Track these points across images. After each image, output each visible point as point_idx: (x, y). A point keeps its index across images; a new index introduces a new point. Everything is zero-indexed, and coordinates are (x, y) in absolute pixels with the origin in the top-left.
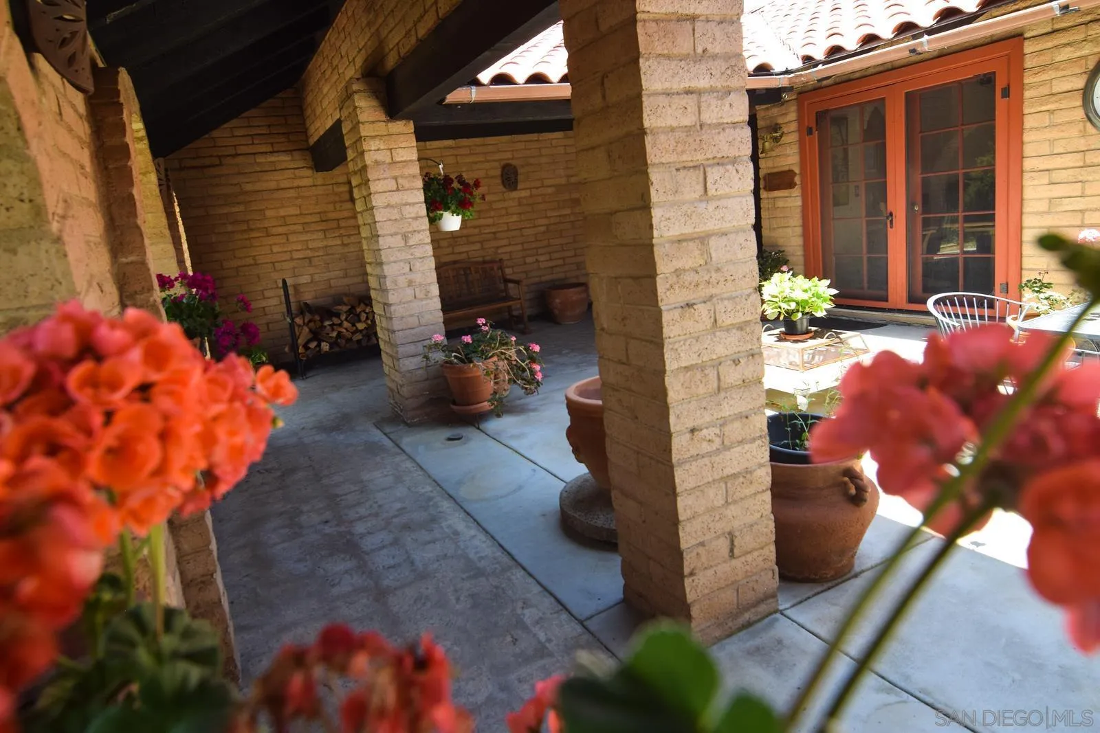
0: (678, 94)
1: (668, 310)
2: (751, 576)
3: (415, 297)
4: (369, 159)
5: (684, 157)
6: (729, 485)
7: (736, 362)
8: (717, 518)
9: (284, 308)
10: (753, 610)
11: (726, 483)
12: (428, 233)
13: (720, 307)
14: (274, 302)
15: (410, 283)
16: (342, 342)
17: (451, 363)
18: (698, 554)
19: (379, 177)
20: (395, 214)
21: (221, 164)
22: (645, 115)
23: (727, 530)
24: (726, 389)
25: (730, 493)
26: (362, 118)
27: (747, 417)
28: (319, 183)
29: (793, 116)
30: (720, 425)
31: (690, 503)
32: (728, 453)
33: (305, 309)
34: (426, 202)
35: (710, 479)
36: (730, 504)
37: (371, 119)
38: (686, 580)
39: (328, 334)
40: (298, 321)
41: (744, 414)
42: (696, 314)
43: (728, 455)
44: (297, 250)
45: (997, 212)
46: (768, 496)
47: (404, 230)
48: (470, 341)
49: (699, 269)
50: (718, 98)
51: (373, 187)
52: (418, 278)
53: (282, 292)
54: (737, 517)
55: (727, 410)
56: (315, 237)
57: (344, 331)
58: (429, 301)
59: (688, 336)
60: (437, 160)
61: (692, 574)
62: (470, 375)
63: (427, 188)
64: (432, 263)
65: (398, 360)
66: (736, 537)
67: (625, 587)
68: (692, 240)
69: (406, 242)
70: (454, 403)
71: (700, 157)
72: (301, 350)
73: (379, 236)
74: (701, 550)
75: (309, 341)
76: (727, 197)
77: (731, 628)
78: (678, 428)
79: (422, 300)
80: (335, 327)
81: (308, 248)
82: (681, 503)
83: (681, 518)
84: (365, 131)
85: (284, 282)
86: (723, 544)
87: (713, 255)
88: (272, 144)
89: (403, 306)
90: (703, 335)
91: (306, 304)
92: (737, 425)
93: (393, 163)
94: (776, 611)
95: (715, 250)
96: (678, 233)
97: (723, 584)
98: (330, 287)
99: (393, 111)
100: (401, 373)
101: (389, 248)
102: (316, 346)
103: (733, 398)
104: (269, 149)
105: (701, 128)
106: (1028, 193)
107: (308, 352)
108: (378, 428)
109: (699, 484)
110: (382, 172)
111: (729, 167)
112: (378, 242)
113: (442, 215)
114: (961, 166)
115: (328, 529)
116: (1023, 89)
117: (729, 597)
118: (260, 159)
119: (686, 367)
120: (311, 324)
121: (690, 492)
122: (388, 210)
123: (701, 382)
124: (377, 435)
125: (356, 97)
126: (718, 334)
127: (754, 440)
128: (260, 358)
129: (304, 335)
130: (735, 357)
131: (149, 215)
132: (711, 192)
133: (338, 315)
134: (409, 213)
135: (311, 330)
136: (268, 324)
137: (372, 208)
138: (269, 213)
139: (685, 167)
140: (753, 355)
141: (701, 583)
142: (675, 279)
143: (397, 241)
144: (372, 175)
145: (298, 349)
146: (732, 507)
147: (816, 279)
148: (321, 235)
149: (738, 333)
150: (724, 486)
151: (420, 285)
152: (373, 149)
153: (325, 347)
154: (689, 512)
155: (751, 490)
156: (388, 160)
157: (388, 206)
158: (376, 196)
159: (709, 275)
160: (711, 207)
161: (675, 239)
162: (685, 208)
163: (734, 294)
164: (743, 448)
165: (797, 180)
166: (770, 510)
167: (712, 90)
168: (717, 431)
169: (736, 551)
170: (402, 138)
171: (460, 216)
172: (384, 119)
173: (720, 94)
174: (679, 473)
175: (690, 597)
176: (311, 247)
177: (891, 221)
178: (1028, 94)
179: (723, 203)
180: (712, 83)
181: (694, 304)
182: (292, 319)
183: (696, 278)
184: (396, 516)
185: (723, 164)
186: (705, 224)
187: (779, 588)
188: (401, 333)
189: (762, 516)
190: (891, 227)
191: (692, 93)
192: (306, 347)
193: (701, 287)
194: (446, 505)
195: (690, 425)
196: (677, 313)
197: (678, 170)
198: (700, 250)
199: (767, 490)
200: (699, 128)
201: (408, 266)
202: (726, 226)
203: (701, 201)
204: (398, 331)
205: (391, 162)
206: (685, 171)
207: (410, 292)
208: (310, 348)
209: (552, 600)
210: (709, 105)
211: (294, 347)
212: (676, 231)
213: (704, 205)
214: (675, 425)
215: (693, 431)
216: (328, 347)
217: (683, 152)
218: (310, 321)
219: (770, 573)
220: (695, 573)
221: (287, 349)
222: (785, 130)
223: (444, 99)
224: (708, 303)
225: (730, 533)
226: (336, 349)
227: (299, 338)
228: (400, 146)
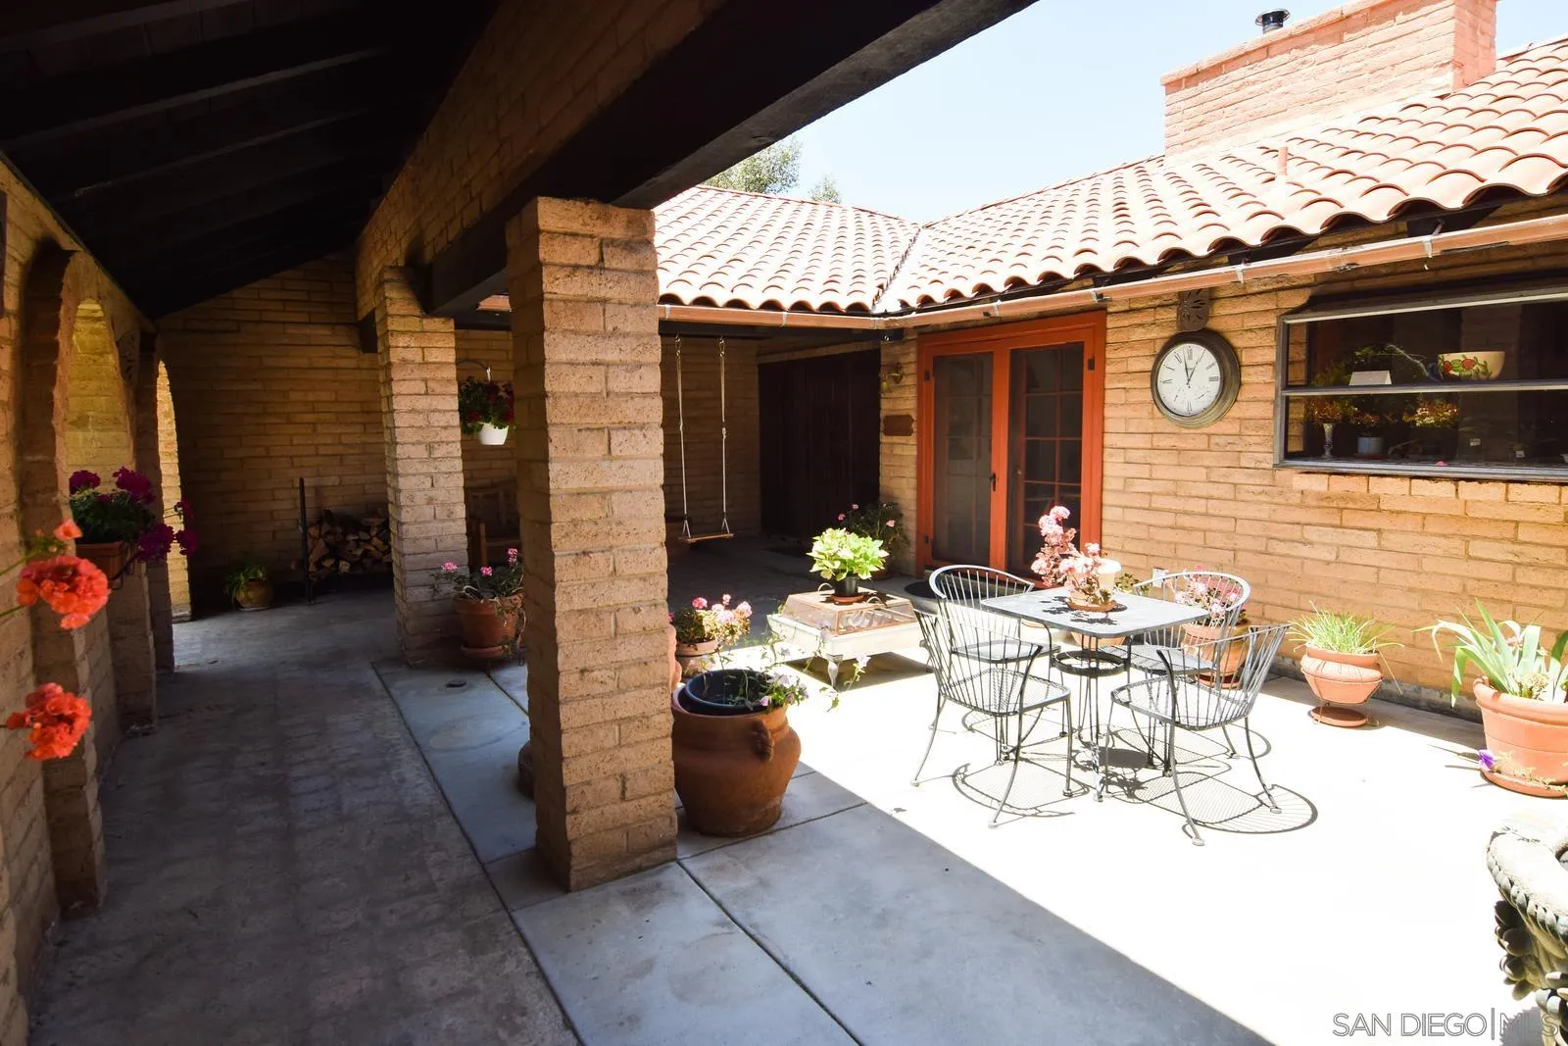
0: (584, 364)
1: (562, 556)
2: (644, 821)
3: (435, 516)
4: (395, 356)
5: (588, 420)
6: (622, 727)
7: (636, 610)
8: (608, 759)
9: (297, 514)
10: (645, 856)
11: (620, 726)
12: (459, 445)
13: (621, 558)
14: (287, 505)
15: (430, 501)
16: (367, 562)
17: (464, 596)
18: (583, 792)
19: (405, 377)
20: (420, 420)
21: (238, 331)
22: (546, 381)
23: (618, 771)
24: (625, 635)
25: (624, 735)
26: (391, 310)
27: (646, 664)
28: (365, 365)
29: (912, 357)
30: (616, 669)
31: (576, 741)
32: (621, 696)
33: (326, 517)
34: (460, 410)
35: (601, 720)
36: (624, 746)
37: (402, 312)
38: (568, 817)
39: (351, 551)
40: (313, 531)
41: (644, 660)
42: (592, 563)
43: (622, 698)
44: (325, 444)
45: (1082, 485)
46: (668, 743)
47: (429, 440)
48: (490, 573)
49: (599, 521)
50: (627, 371)
51: (396, 388)
52: (440, 495)
53: (298, 493)
54: (632, 760)
55: (622, 655)
56: (351, 430)
57: (373, 549)
58: (451, 523)
59: (583, 581)
60: (484, 363)
61: (575, 811)
62: (484, 612)
63: (464, 395)
64: (459, 481)
65: (406, 588)
66: (629, 779)
67: (538, 832)
68: (593, 493)
69: (430, 453)
70: (466, 646)
71: (605, 422)
72: (312, 568)
73: (397, 444)
74: (585, 788)
75: (324, 558)
76: (631, 458)
77: (617, 871)
78: (566, 667)
79: (443, 521)
80: (361, 543)
81: (341, 443)
82: (565, 740)
83: (565, 755)
84: (393, 325)
85: (302, 481)
86: (614, 787)
87: (615, 509)
88: (309, 313)
89: (418, 526)
90: (601, 582)
91: (328, 512)
92: (634, 670)
93: (425, 363)
94: (675, 859)
95: (619, 505)
96: (576, 487)
97: (610, 825)
98: (364, 494)
99: (429, 307)
100: (407, 604)
101: (409, 458)
102: (332, 566)
103: (631, 644)
104: (304, 318)
105: (608, 395)
106: (1108, 470)
107: (321, 571)
108: (374, 668)
109: (587, 723)
110: (409, 371)
111: (636, 432)
112: (395, 450)
113: (482, 425)
114: (1058, 432)
115: (262, 772)
116: (1105, 363)
117: (618, 839)
118: (291, 330)
119: (579, 611)
120: (330, 538)
121: (577, 730)
122: (411, 415)
123: (595, 626)
124: (370, 677)
125: (387, 286)
126: (616, 582)
127: (654, 686)
128: (256, 574)
129: (319, 549)
130: (637, 605)
131: (103, 398)
132: (615, 451)
133: (367, 529)
134: (437, 421)
135: (327, 544)
136: (274, 532)
137: (393, 411)
138: (294, 396)
139: (588, 429)
140: (655, 605)
141: (585, 821)
142: (572, 527)
143: (420, 452)
144: (396, 374)
145: (308, 565)
146: (625, 749)
147: (869, 539)
148: (359, 429)
149: (641, 584)
150: (617, 728)
151: (443, 504)
152: (401, 345)
153: (344, 566)
154: (574, 749)
155: (651, 734)
156: (419, 359)
157: (412, 411)
158: (399, 398)
159: (609, 527)
160: (615, 465)
161: (575, 492)
162: (586, 464)
163: (637, 547)
164: (641, 693)
165: (914, 426)
166: (671, 756)
167: (622, 363)
168: (612, 674)
169: (628, 794)
170: (437, 337)
171: (506, 430)
172: (418, 314)
173: (630, 367)
174: (564, 710)
175: (571, 835)
176: (344, 442)
177: (994, 483)
178: (1109, 369)
179: (629, 463)
180: (621, 357)
181: (591, 552)
182: (305, 529)
183: (594, 529)
184: (344, 762)
185: (629, 429)
186: (607, 481)
187: (678, 836)
188: (411, 558)
189: (660, 762)
190: (994, 490)
191: (599, 364)
192: (319, 565)
193: (599, 538)
194: (406, 753)
195: (581, 666)
196: (570, 560)
197: (580, 430)
198: (600, 504)
199: (667, 736)
200: (604, 394)
201: (430, 480)
202: (630, 484)
203: (604, 460)
204: (410, 554)
205: (422, 361)
206: (588, 432)
207: (429, 511)
208: (323, 567)
209: (467, 844)
210: (617, 376)
211: (303, 563)
212: (574, 485)
213: (606, 464)
214: (563, 664)
215: (582, 671)
216: (347, 568)
217: (586, 415)
218: (328, 533)
219: (668, 821)
220: (578, 812)
221: (293, 566)
222: (905, 370)
223: (478, 305)
224: (606, 553)
225: (622, 775)
226: (359, 571)
227: (311, 552)
228: (435, 345)
